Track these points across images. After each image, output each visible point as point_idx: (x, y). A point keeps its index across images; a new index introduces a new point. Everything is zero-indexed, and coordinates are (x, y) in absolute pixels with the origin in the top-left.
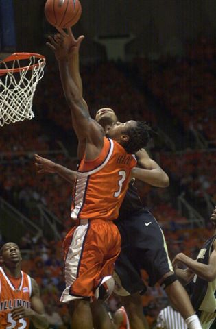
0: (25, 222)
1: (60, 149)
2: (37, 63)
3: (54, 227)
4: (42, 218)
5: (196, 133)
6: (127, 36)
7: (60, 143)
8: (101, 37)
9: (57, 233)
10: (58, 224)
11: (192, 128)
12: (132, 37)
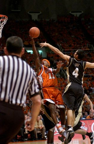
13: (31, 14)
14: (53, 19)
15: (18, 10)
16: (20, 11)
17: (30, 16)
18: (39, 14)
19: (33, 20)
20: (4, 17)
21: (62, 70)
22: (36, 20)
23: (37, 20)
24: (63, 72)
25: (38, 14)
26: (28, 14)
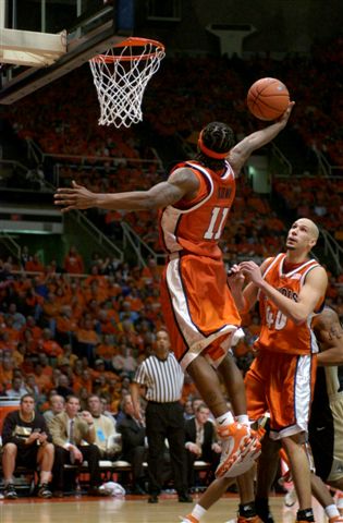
0: (104, 241)
1: (153, 157)
2: (153, 51)
3: (138, 250)
4: (124, 238)
5: (319, 155)
6: (248, 28)
7: (154, 151)
8: (214, 27)
9: (141, 259)
10: (143, 248)
11: (314, 148)
12: (253, 30)
13: (217, 33)
14: (297, 53)
15: (171, 16)
16: (178, 19)
17: (216, 42)
18: (247, 33)
19: (226, 55)
20: (154, 47)
21: (327, 241)
22: (235, 54)
23: (240, 55)
24: (331, 250)
25: (244, 34)
26: (207, 32)
